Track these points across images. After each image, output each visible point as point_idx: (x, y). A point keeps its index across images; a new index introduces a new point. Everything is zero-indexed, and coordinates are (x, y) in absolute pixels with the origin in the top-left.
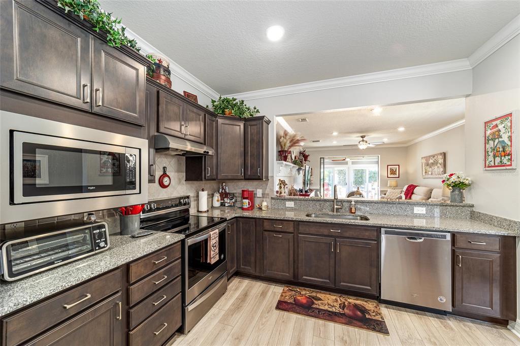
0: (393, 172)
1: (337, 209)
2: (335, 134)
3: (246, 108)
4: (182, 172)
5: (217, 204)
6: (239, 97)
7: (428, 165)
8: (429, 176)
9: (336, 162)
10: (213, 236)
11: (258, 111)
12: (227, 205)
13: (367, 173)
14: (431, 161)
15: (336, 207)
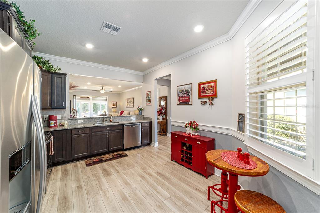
0: (114, 105)
1: (105, 121)
2: (89, 84)
3: (51, 65)
7: (128, 102)
8: (128, 107)
9: (82, 98)
11: (60, 69)
13: (101, 105)
14: (129, 101)
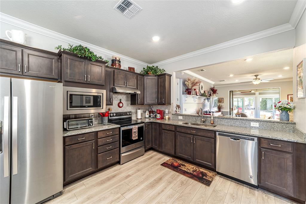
2: (232, 76)
3: (159, 70)
4: (129, 101)
5: (147, 116)
6: (155, 65)
9: (244, 93)
10: (135, 129)
11: (164, 71)
12: (151, 117)
15: (202, 120)
